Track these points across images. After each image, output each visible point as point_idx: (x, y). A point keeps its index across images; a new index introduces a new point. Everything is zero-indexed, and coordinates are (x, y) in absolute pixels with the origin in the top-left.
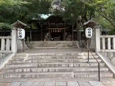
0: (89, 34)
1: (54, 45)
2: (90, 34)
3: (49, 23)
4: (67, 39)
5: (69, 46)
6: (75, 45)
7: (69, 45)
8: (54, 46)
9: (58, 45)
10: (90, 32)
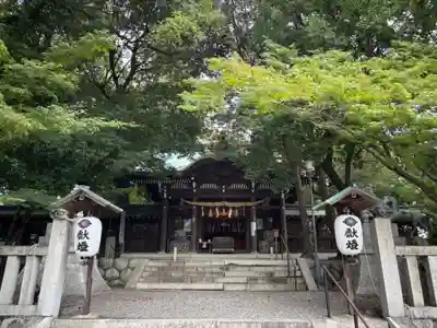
0: (351, 239)
1: (212, 273)
2: (354, 241)
3: (194, 184)
4: (264, 243)
5: (272, 279)
6: (298, 274)
7: (271, 274)
8: (213, 281)
9: (227, 274)
10: (355, 233)
